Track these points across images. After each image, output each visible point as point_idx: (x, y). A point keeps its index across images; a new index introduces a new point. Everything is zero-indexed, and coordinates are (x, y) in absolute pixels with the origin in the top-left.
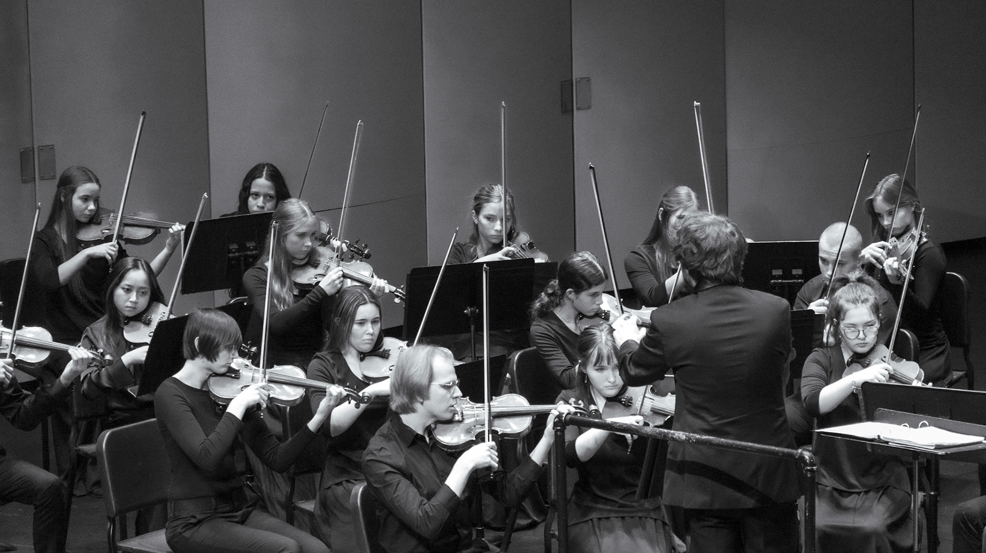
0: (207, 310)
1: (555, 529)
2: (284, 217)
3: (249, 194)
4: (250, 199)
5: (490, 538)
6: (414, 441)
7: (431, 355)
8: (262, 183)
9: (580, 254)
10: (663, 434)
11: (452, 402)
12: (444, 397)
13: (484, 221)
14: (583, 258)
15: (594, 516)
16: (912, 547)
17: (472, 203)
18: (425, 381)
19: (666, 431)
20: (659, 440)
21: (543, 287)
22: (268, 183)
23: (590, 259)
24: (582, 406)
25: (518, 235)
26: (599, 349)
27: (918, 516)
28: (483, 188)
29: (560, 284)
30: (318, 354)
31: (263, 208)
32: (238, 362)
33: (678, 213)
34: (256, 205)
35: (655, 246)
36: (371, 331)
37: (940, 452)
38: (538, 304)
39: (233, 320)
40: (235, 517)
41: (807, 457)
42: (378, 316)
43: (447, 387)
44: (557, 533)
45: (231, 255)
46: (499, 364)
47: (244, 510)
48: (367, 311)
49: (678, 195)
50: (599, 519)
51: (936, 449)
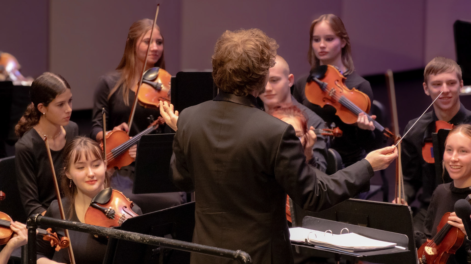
10: (121, 235)
20: (117, 239)
37: (358, 256)
38: (19, 126)
41: (244, 257)
51: (355, 252)
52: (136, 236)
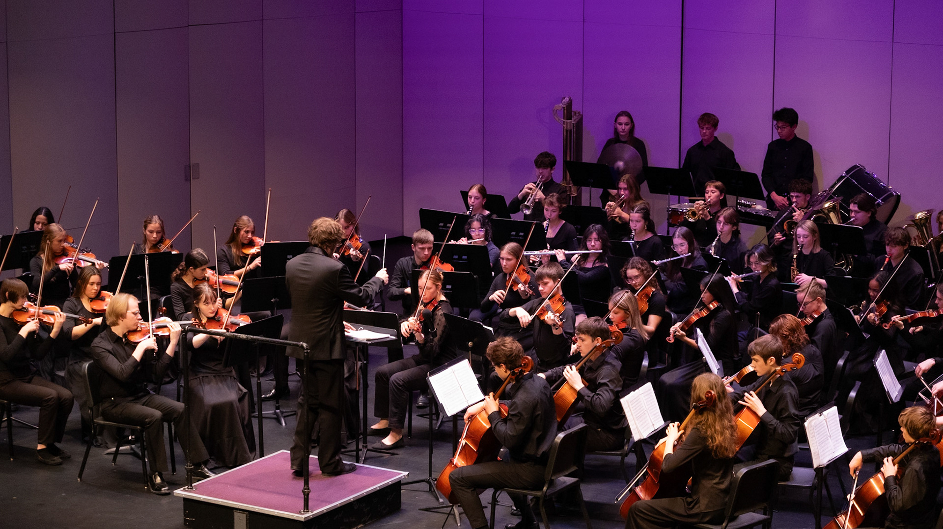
0: (11, 279)
1: (182, 383)
2: (50, 232)
3: (35, 222)
4: (35, 224)
5: (151, 388)
6: (117, 340)
7: (128, 298)
8: (41, 217)
9: (196, 250)
10: (235, 336)
11: (137, 321)
12: (133, 318)
13: (148, 233)
14: (197, 252)
15: (201, 375)
16: (356, 388)
17: (144, 224)
18: (124, 311)
19: (236, 334)
20: (234, 339)
21: (177, 266)
22: (44, 217)
23: (201, 252)
24: (198, 322)
25: (165, 240)
26: (206, 295)
27: (359, 373)
28: (148, 217)
29: (185, 264)
30: (68, 299)
31: (41, 229)
32: (26, 304)
33: (244, 229)
34: (38, 227)
35: (231, 245)
36: (96, 288)
37: (369, 343)
38: (175, 275)
39: (24, 283)
40: (25, 379)
41: (305, 346)
42: (100, 281)
43: (135, 314)
44: (183, 385)
45: (23, 251)
46: (155, 303)
47: (30, 376)
48: (95, 278)
49: (243, 220)
50: (203, 377)
51: (367, 341)
52: (243, 336)
